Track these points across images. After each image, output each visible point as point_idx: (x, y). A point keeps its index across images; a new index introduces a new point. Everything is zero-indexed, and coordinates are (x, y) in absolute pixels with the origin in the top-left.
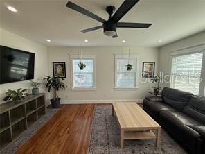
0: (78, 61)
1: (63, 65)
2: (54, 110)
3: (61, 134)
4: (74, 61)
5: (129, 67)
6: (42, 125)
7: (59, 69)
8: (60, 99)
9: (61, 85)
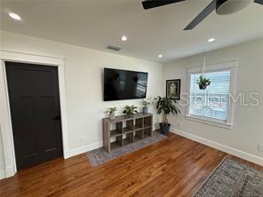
0: (198, 76)
1: (177, 83)
2: (162, 135)
3: (155, 166)
4: (192, 76)
6: (144, 146)
7: (173, 88)
8: (169, 125)
9: (174, 109)
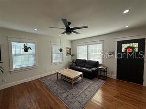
5: (61, 50)
